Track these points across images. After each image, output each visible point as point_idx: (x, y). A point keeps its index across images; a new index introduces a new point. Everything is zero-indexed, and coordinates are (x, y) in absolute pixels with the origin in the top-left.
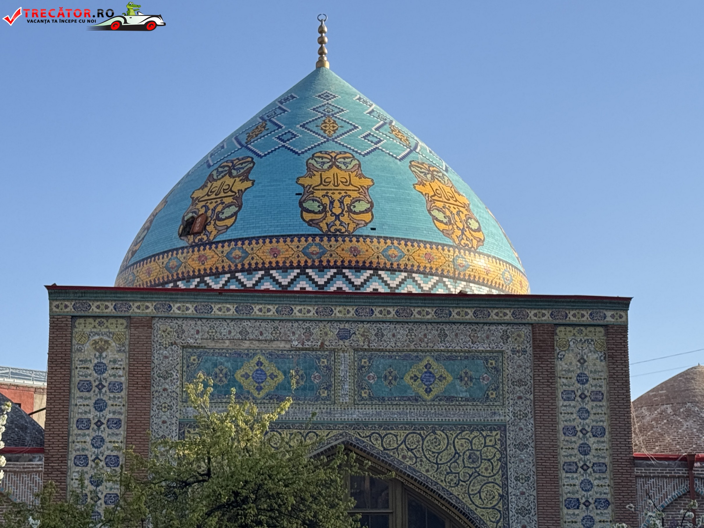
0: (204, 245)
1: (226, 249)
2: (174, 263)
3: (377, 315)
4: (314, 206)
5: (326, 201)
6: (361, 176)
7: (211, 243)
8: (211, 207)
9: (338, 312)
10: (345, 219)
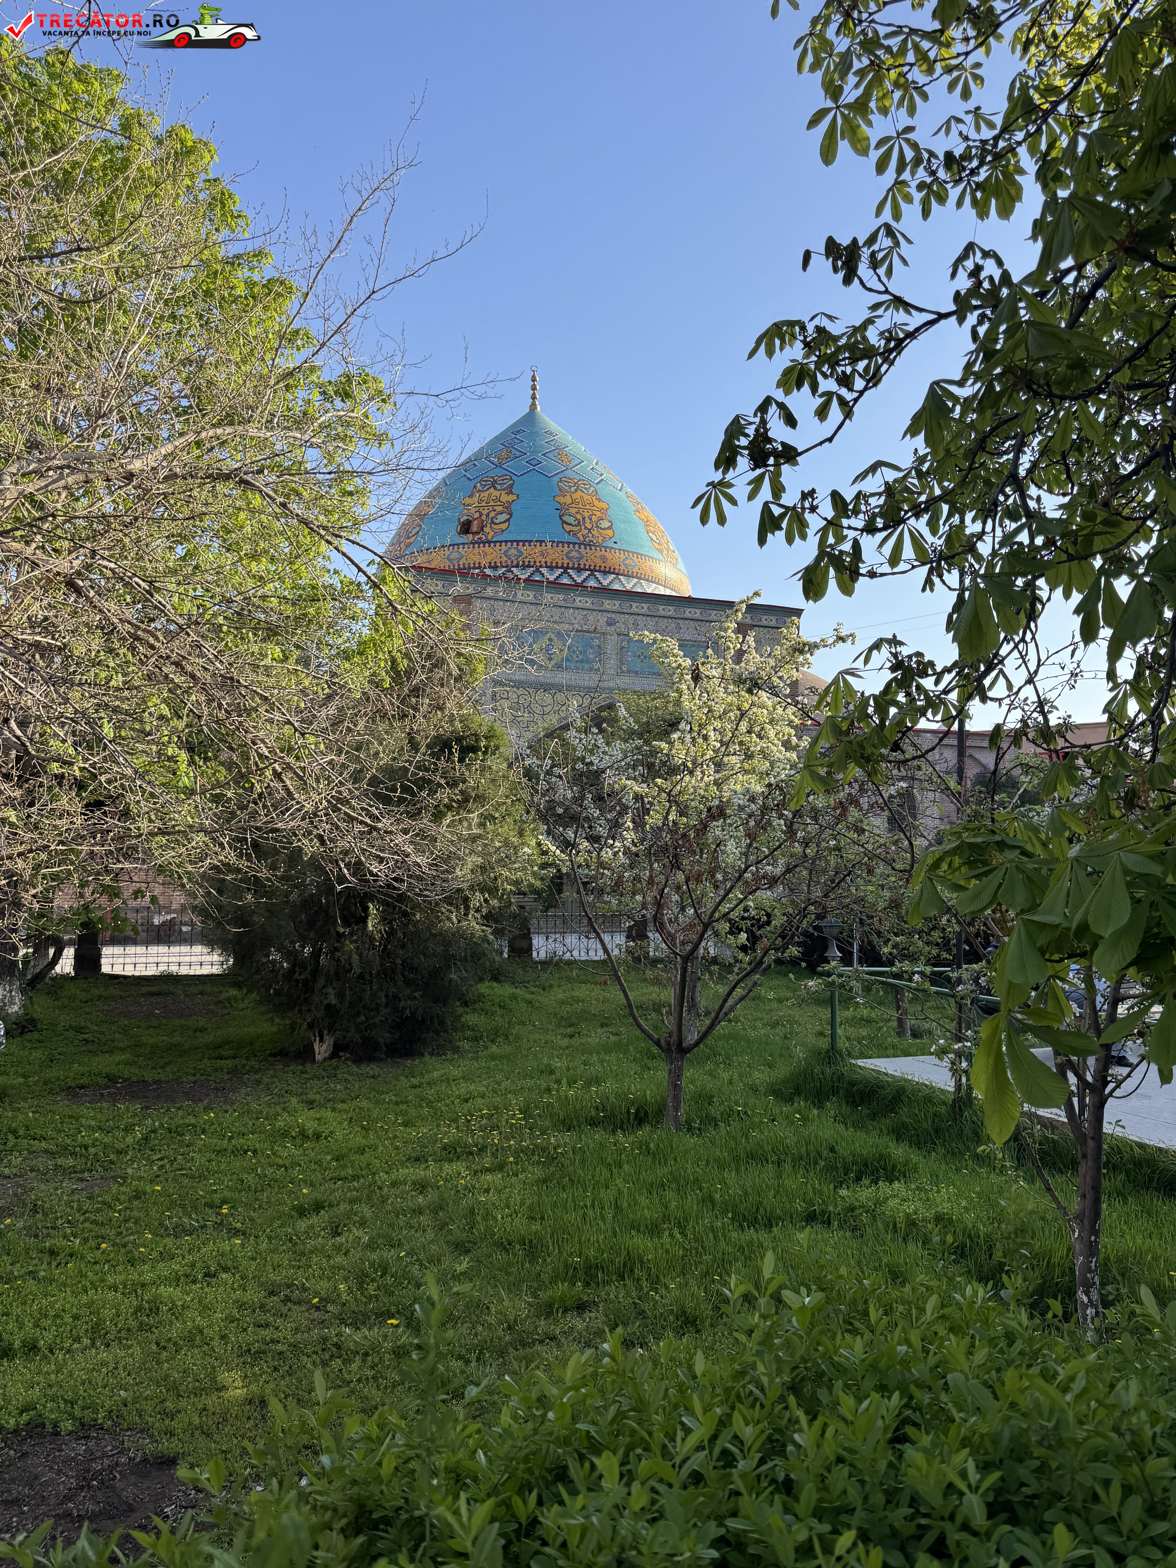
0: (484, 543)
1: (504, 548)
2: (455, 555)
3: (634, 609)
4: (570, 520)
5: (579, 517)
6: (599, 500)
7: (489, 542)
8: (485, 512)
9: (608, 604)
10: (595, 532)
